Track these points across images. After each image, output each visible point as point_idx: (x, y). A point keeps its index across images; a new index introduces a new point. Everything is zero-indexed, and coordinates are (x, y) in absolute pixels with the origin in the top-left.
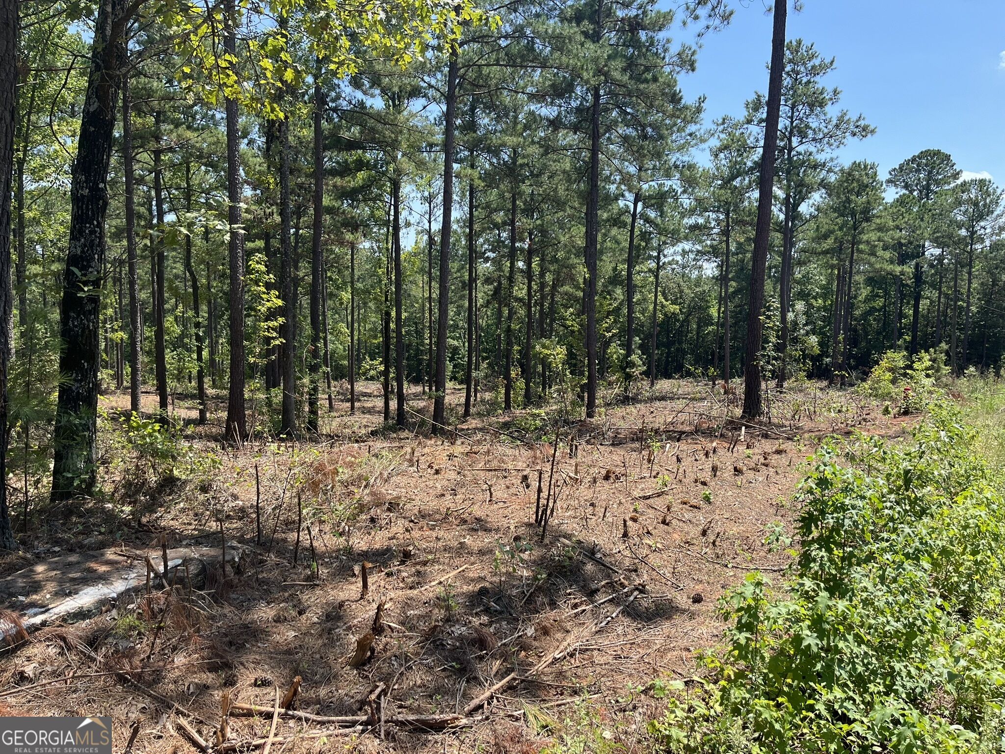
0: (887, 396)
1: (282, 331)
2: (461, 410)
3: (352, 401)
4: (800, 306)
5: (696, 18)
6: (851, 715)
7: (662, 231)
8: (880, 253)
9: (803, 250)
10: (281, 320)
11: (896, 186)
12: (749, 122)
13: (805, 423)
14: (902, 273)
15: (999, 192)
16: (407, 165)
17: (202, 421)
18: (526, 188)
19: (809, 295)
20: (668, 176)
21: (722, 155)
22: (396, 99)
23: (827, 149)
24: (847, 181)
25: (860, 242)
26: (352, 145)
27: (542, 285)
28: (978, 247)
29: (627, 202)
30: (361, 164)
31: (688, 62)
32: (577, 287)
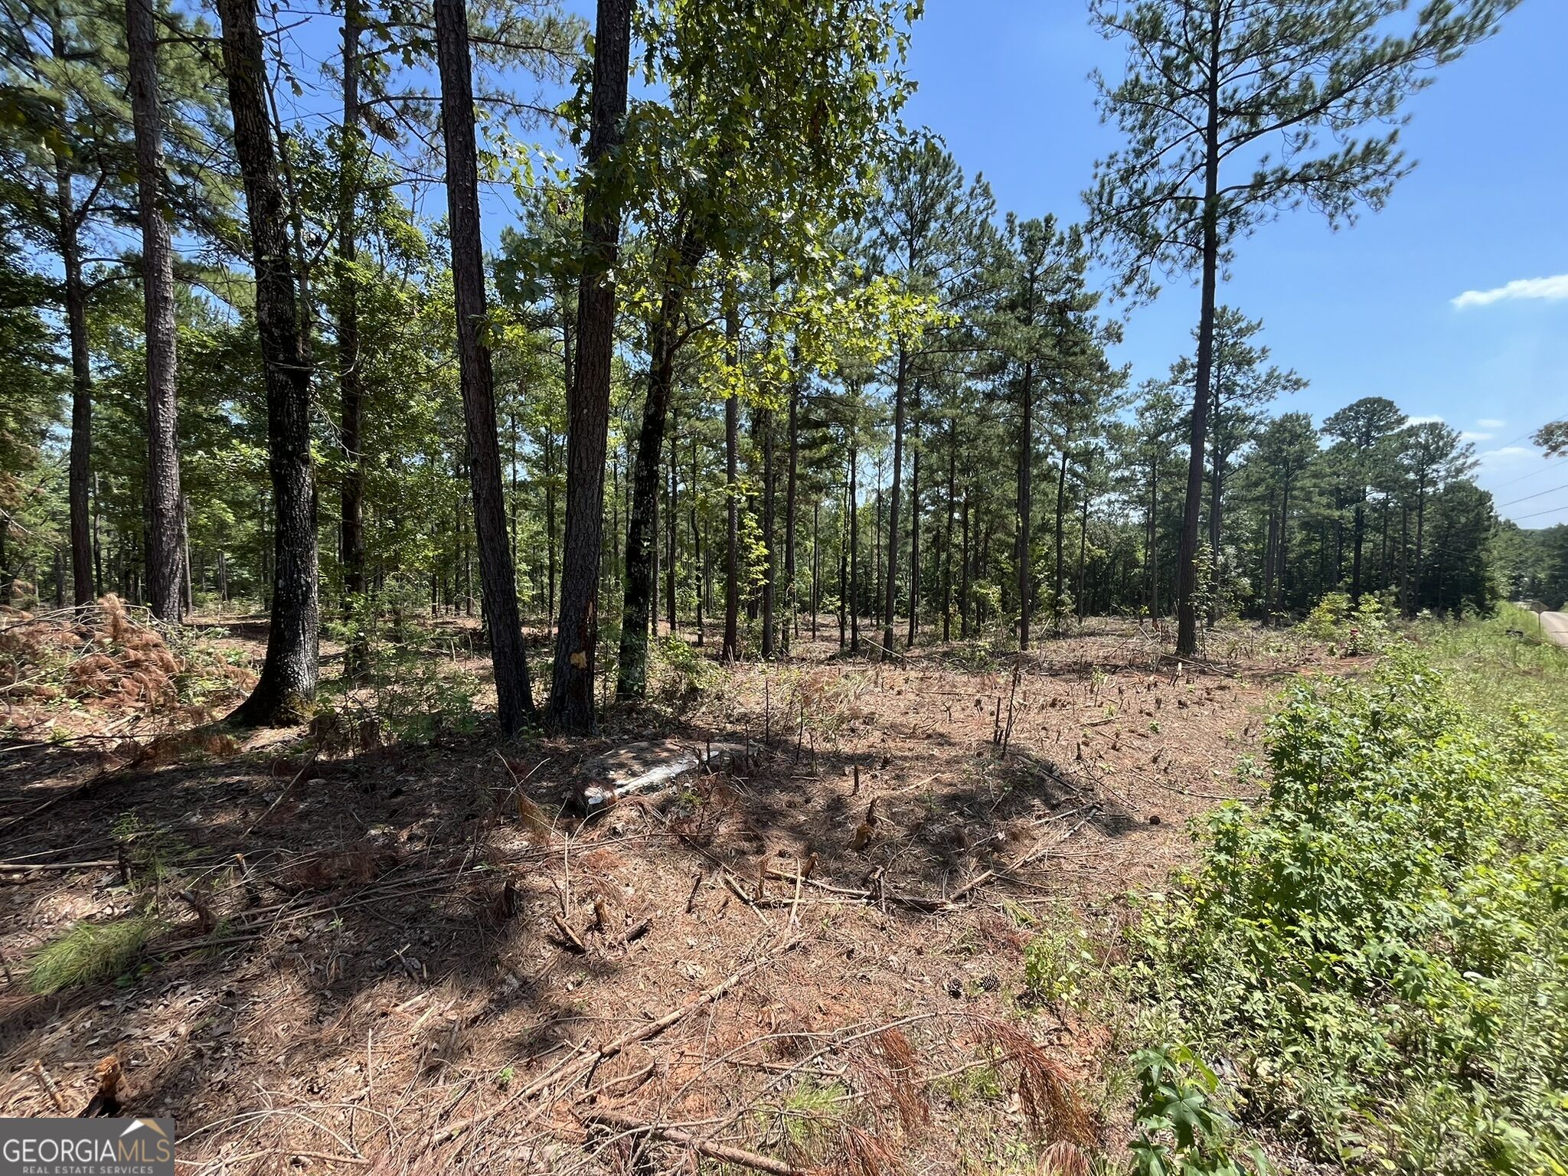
0: (1330, 636)
1: (766, 574)
2: (905, 641)
3: (814, 631)
4: (1230, 550)
5: (1123, 295)
6: (1341, 946)
7: (1088, 484)
8: (1316, 498)
9: (1232, 498)
10: (766, 565)
11: (1332, 434)
12: (1175, 383)
13: (1242, 661)
14: (1341, 517)
15: (1454, 435)
16: (862, 437)
17: (700, 644)
18: (964, 451)
19: (1238, 539)
20: (1095, 434)
21: (1147, 414)
22: (855, 385)
23: (1256, 403)
24: (1278, 431)
25: (1294, 489)
26: (818, 425)
27: (977, 534)
28: (1430, 490)
29: (1056, 458)
30: (825, 439)
31: (1114, 334)
32: (1010, 534)
